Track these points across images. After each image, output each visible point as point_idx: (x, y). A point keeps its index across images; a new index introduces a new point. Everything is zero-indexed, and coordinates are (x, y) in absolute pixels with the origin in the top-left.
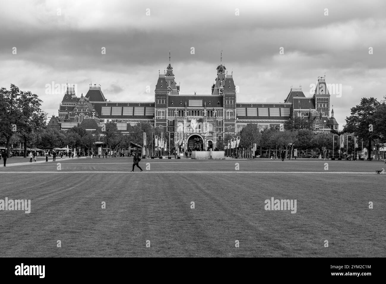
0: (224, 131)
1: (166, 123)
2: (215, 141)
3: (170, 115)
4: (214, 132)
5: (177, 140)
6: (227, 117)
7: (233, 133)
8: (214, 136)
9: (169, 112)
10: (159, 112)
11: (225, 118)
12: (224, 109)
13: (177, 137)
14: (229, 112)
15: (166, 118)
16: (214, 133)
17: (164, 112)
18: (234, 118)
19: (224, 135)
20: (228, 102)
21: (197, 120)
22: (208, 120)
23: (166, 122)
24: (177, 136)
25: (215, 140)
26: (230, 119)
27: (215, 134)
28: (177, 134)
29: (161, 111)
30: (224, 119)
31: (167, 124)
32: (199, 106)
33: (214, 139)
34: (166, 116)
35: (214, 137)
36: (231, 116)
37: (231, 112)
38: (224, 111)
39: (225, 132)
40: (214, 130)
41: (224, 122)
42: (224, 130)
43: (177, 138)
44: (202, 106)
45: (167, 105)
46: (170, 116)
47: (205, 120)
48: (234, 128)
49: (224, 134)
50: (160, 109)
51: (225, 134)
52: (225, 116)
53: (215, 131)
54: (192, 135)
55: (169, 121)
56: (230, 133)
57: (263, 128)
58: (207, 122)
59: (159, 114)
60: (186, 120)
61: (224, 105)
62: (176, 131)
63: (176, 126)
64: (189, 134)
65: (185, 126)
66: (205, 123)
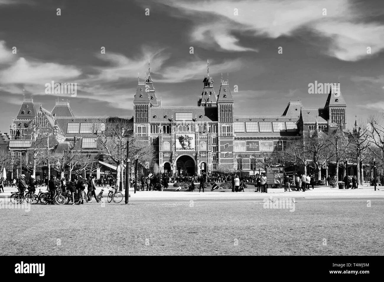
0: (219, 151)
1: (148, 142)
2: (210, 163)
3: (153, 131)
4: (209, 151)
5: (162, 162)
6: (223, 133)
7: (231, 152)
9: (151, 128)
10: (139, 127)
11: (221, 134)
12: (219, 123)
13: (162, 158)
14: (225, 127)
15: (148, 135)
16: (209, 153)
17: (145, 127)
18: (232, 134)
19: (219, 155)
20: (224, 115)
23: (148, 139)
24: (162, 157)
25: (210, 161)
26: (226, 135)
28: (162, 155)
29: (142, 126)
30: (219, 135)
32: (188, 120)
34: (147, 132)
35: (209, 158)
36: (228, 132)
37: (227, 127)
38: (219, 126)
39: (221, 151)
41: (219, 139)
42: (219, 148)
44: (192, 119)
45: (149, 119)
46: (153, 133)
47: (198, 137)
48: (232, 146)
49: (219, 153)
50: (140, 124)
51: (221, 154)
52: (221, 132)
54: (181, 155)
55: (151, 138)
56: (227, 153)
57: (266, 146)
58: (200, 139)
59: (139, 130)
60: (173, 137)
61: (219, 119)
62: (161, 151)
63: (161, 145)
64: (178, 155)
65: (172, 144)
66: (198, 140)
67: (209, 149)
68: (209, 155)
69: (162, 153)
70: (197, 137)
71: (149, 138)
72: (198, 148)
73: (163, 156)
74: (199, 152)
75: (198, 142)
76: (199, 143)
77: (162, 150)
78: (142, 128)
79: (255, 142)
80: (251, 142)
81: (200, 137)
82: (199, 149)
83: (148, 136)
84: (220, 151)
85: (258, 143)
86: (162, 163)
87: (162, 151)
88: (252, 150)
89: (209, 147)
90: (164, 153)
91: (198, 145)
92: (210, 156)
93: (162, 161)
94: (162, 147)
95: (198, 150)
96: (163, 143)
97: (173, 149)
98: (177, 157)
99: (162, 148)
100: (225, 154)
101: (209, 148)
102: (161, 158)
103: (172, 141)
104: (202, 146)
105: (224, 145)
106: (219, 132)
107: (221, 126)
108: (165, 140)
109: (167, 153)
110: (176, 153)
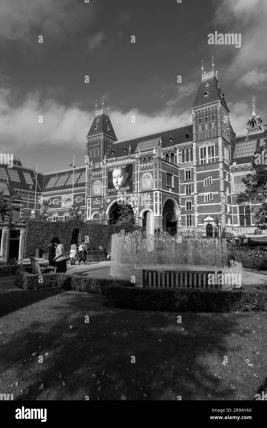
2: (156, 211)
4: (155, 189)
5: (90, 213)
6: (200, 160)
7: (217, 193)
8: (154, 200)
11: (198, 162)
12: (194, 144)
13: (90, 208)
14: (205, 148)
16: (154, 192)
18: (217, 159)
19: (195, 200)
20: (203, 128)
21: (122, 169)
22: (142, 166)
24: (90, 206)
25: (156, 208)
26: (207, 162)
27: (156, 194)
28: (90, 202)
30: (195, 165)
33: (154, 207)
35: (154, 203)
36: (209, 156)
37: (209, 147)
38: (194, 148)
40: (154, 186)
41: (195, 171)
42: (195, 188)
43: (90, 210)
47: (137, 167)
48: (219, 180)
49: (195, 197)
51: (198, 197)
52: (198, 158)
53: (156, 187)
54: (114, 201)
56: (208, 195)
58: (141, 170)
61: (194, 137)
63: (89, 187)
64: (110, 200)
65: (103, 184)
66: (137, 173)
68: (154, 196)
69: (90, 199)
72: (139, 186)
73: (92, 204)
74: (140, 192)
75: (139, 175)
76: (139, 177)
77: (90, 194)
81: (141, 167)
82: (139, 188)
84: (196, 193)
86: (90, 215)
87: (90, 196)
90: (93, 198)
91: (139, 181)
92: (156, 198)
93: (90, 211)
94: (91, 190)
96: (92, 185)
97: (104, 191)
98: (109, 203)
99: (91, 192)
100: (206, 196)
101: (154, 184)
103: (103, 179)
104: (145, 182)
105: (204, 181)
106: (194, 158)
107: (197, 149)
108: (94, 179)
109: (97, 199)
110: (108, 198)
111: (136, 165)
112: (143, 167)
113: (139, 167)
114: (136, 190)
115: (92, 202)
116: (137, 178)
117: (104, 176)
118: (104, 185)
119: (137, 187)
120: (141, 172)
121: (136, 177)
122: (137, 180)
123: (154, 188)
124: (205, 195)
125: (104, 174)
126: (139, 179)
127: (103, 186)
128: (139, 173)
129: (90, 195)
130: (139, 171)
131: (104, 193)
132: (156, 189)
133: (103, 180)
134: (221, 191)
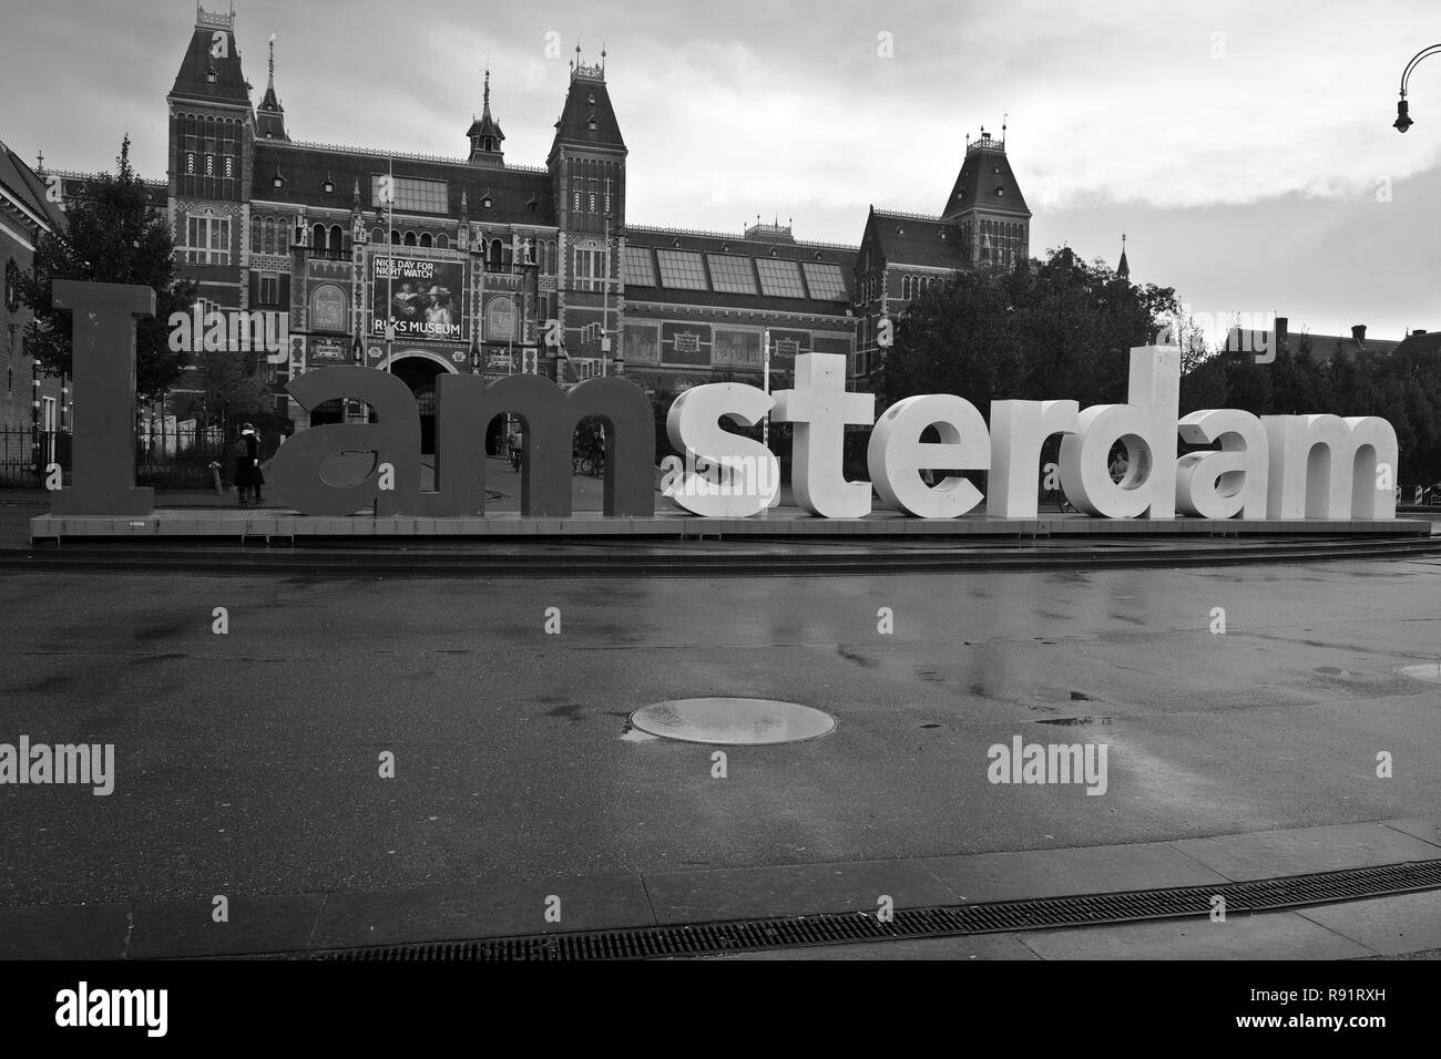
0: (561, 352)
1: (238, 291)
3: (263, 244)
4: (526, 342)
6: (576, 278)
7: (609, 362)
8: (525, 370)
9: (255, 230)
10: (193, 221)
11: (569, 282)
12: (562, 235)
13: (303, 364)
14: (588, 253)
15: (236, 257)
16: (525, 351)
17: (225, 223)
18: (615, 285)
19: (560, 371)
20: (585, 203)
22: (491, 276)
23: (238, 280)
24: (303, 359)
26: (592, 288)
27: (530, 355)
28: (303, 348)
29: (209, 217)
30: (562, 285)
31: (245, 294)
32: (430, 210)
34: (237, 246)
36: (596, 275)
37: (597, 254)
38: (562, 245)
39: (569, 352)
41: (560, 303)
42: (561, 342)
44: (445, 210)
45: (246, 186)
46: (263, 253)
47: (477, 277)
48: (615, 334)
49: (560, 363)
50: (202, 206)
51: (566, 365)
52: (569, 273)
54: (398, 356)
55: (253, 276)
56: (591, 364)
57: (737, 346)
58: (488, 286)
59: (193, 233)
60: (359, 268)
61: (563, 217)
62: (297, 329)
63: (299, 300)
64: (381, 353)
65: (354, 301)
66: (476, 293)
67: (526, 336)
68: (525, 360)
69: (304, 338)
70: (472, 278)
71: (245, 276)
72: (480, 328)
73: (308, 355)
74: (482, 344)
75: (480, 299)
76: (480, 304)
77: (303, 323)
78: (209, 224)
79: (694, 330)
80: (681, 329)
81: (486, 279)
82: (480, 334)
83: (241, 264)
84: (562, 355)
85: (705, 333)
87: (304, 331)
88: (681, 358)
89: (526, 326)
90: (314, 338)
91: (480, 314)
94: (304, 312)
95: (476, 337)
96: (308, 295)
97: (359, 323)
98: (377, 361)
99: (304, 318)
100: (585, 366)
101: (526, 331)
102: (296, 365)
103: (354, 286)
104: (496, 320)
105: (583, 329)
106: (562, 272)
107: (569, 249)
108: (318, 279)
109: (329, 342)
110: (372, 345)
111: (473, 272)
112: (494, 280)
113: (480, 279)
114: (471, 338)
115: (307, 348)
116: (476, 306)
117: (359, 279)
118: (359, 304)
119: (476, 330)
120: (487, 291)
121: (472, 304)
122: (476, 312)
123: (525, 339)
124: (583, 363)
125: (359, 273)
126: (480, 310)
127: (355, 307)
128: (480, 294)
129: (301, 326)
130: (481, 290)
131: (358, 330)
132: (532, 343)
133: (354, 291)
134: (618, 358)
